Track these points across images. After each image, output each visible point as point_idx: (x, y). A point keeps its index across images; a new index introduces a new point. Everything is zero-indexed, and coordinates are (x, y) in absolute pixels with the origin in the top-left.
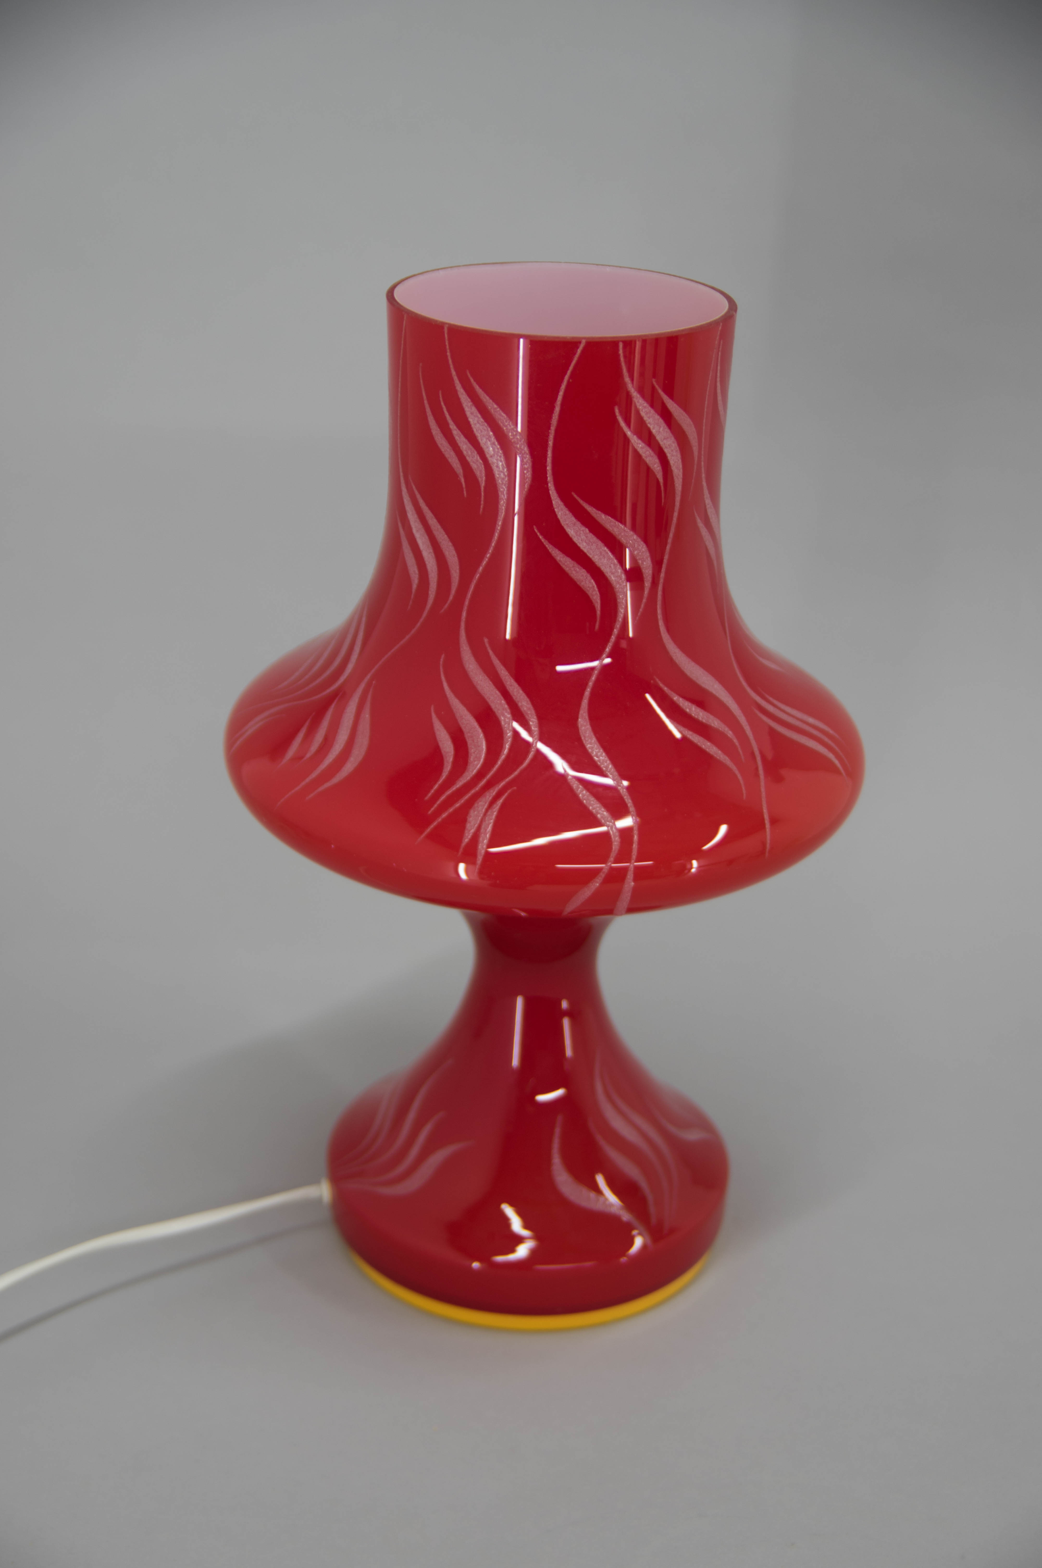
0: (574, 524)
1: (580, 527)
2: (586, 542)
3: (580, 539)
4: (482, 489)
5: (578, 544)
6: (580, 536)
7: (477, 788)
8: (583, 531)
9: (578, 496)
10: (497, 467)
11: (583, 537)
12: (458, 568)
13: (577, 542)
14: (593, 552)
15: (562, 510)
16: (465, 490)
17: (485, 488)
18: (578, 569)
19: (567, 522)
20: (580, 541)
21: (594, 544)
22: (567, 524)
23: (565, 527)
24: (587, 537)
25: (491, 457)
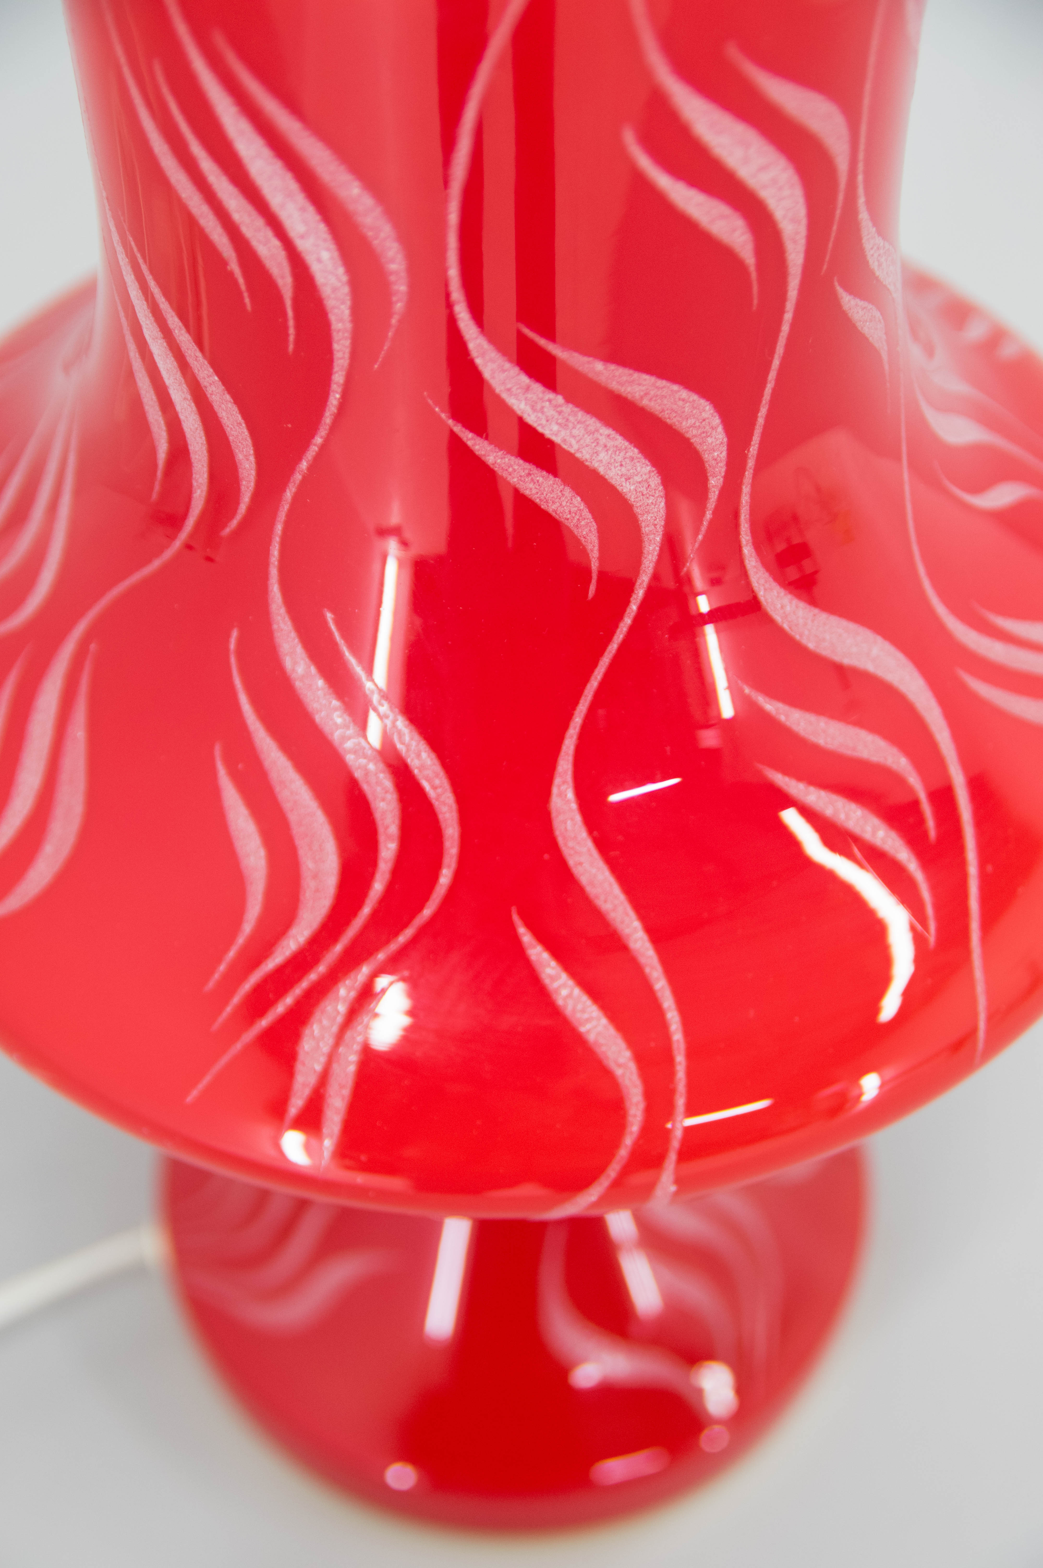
0: (527, 389)
1: (541, 395)
2: (557, 423)
3: (544, 417)
4: (288, 303)
5: (540, 429)
6: (543, 413)
7: (322, 968)
8: (550, 401)
9: (532, 329)
10: (319, 260)
11: (550, 412)
12: (252, 452)
13: (535, 425)
14: (578, 442)
15: (492, 361)
16: (246, 295)
17: (296, 300)
18: (541, 479)
19: (509, 386)
20: (544, 422)
21: (579, 426)
22: (509, 390)
23: (504, 396)
24: (560, 413)
25: (302, 237)
